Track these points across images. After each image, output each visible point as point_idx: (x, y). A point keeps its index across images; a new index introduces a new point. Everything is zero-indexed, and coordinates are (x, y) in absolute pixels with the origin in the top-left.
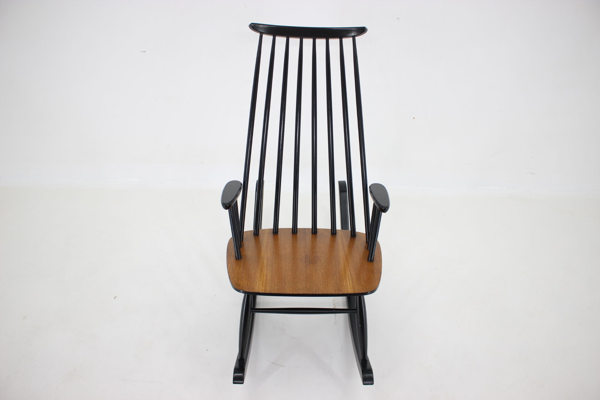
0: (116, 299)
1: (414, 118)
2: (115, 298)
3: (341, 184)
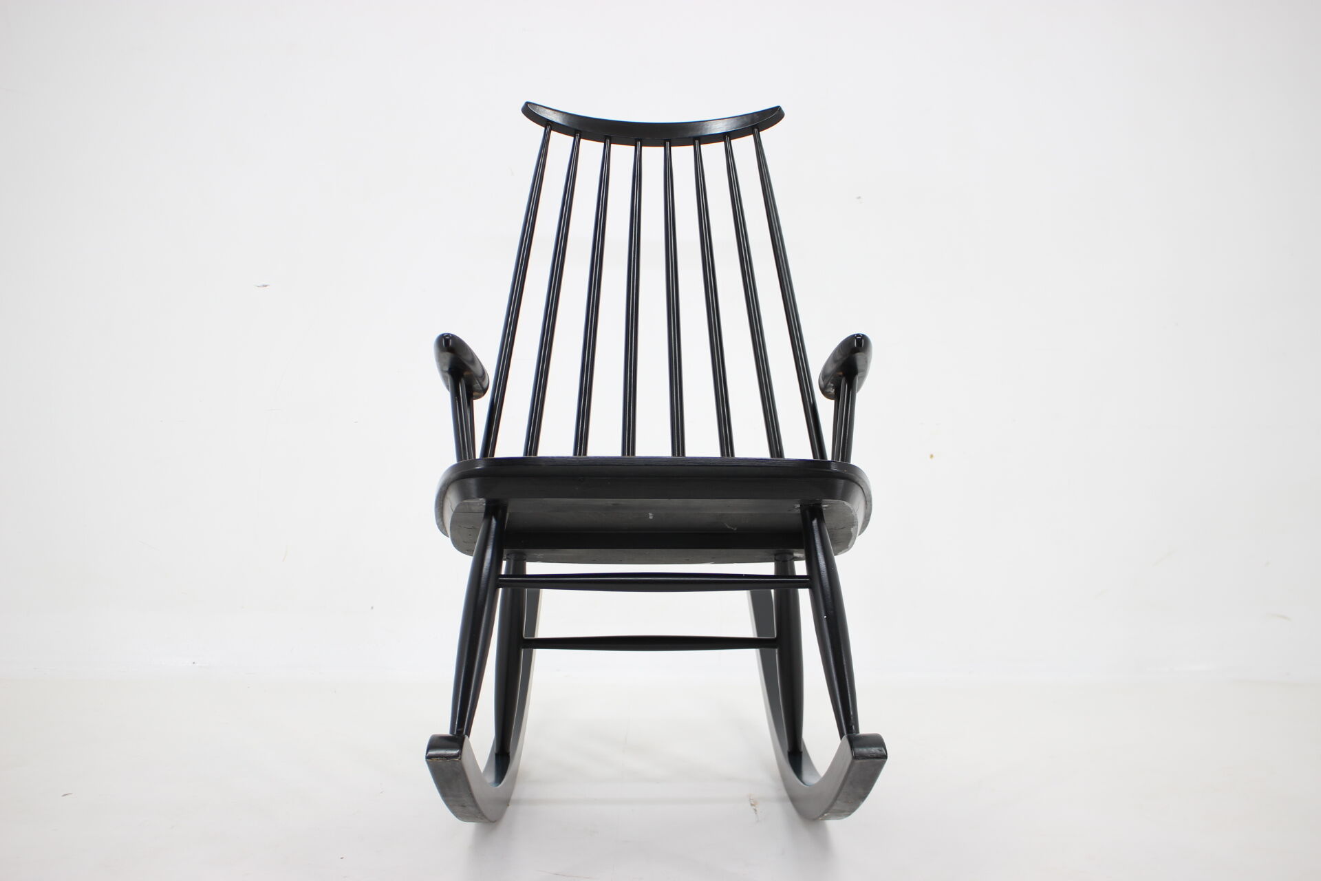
1: (932, 456)
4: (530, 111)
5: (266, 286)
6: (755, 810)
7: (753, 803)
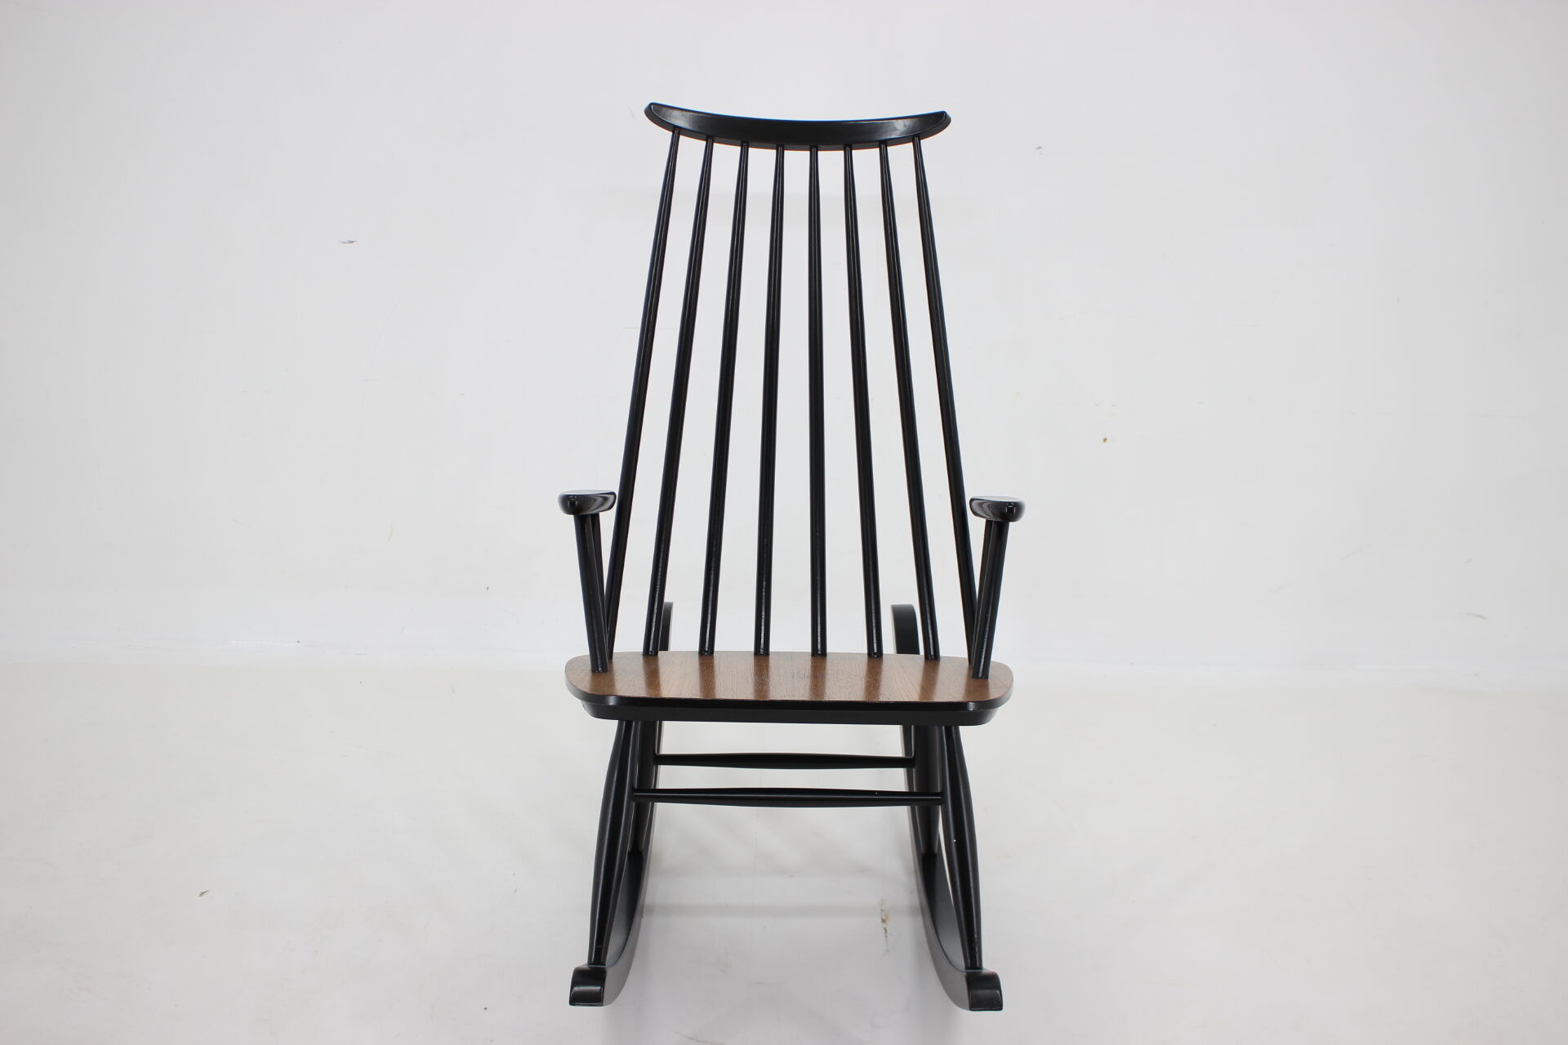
0: (205, 896)
1: (1105, 440)
2: (202, 894)
3: (903, 618)
4: (656, 113)
5: (352, 242)
6: (885, 929)
7: (884, 918)
